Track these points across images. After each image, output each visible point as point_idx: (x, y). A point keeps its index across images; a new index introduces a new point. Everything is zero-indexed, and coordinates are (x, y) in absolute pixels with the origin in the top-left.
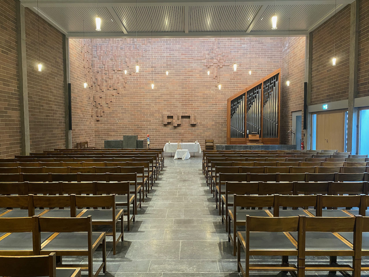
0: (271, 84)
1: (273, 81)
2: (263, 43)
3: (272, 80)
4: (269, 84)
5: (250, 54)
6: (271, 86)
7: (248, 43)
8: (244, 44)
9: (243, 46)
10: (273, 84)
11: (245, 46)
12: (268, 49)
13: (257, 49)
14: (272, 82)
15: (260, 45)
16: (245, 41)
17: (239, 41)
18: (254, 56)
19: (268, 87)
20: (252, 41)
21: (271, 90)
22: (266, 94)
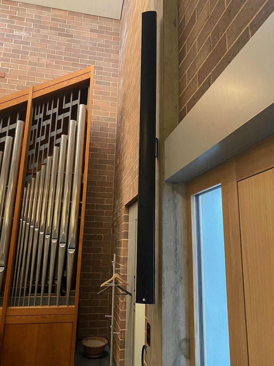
0: (62, 111)
1: (70, 105)
2: (71, 36)
3: (68, 101)
4: (56, 110)
5: (35, 54)
6: (61, 117)
7: (31, 30)
8: (21, 29)
9: (16, 33)
10: (69, 114)
11: (23, 34)
12: (83, 52)
13: (55, 47)
14: (65, 106)
15: (64, 40)
16: (24, 24)
17: (6, 21)
18: (44, 60)
19: (50, 121)
20: (42, 27)
21: (61, 130)
22: (43, 142)
